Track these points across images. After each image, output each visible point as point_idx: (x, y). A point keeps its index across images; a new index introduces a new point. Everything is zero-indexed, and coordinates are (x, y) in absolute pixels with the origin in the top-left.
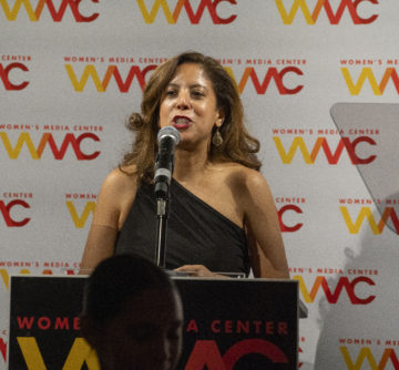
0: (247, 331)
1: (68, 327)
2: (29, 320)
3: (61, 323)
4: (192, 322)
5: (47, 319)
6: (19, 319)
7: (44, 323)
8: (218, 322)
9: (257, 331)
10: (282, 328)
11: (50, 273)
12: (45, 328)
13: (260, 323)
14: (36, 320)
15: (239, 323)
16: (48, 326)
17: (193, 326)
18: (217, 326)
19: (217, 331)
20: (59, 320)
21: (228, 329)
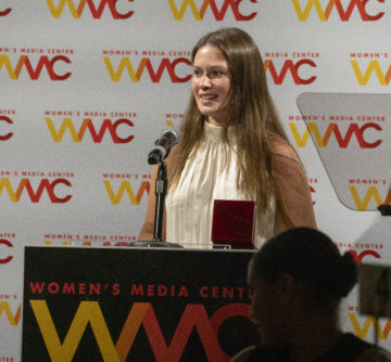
0: (231, 296)
1: (74, 292)
2: (40, 285)
3: (69, 288)
4: (183, 288)
5: (57, 285)
6: (32, 284)
7: (54, 288)
8: (206, 288)
9: (241, 296)
11: (89, 244)
12: (54, 292)
13: (243, 289)
14: (46, 287)
15: (225, 290)
16: (57, 290)
17: (184, 292)
18: (205, 292)
19: (206, 296)
20: (66, 285)
21: (214, 294)
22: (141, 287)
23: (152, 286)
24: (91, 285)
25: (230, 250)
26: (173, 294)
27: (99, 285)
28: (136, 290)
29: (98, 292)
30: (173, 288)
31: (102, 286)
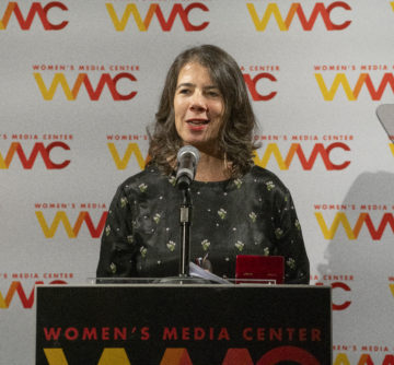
0: (280, 338)
1: (95, 338)
2: (56, 331)
3: (90, 334)
4: (224, 330)
5: (75, 330)
6: (45, 330)
7: (72, 334)
8: (250, 329)
9: (290, 338)
10: (316, 335)
12: (72, 339)
13: (293, 330)
14: (62, 332)
15: (272, 331)
16: (75, 337)
17: (224, 335)
18: (249, 334)
19: (250, 339)
20: (86, 330)
21: (260, 337)
22: (174, 330)
23: (187, 329)
24: (116, 329)
25: (275, 285)
26: (211, 338)
27: (125, 330)
28: (168, 333)
29: (124, 337)
30: (212, 330)
31: (129, 331)
